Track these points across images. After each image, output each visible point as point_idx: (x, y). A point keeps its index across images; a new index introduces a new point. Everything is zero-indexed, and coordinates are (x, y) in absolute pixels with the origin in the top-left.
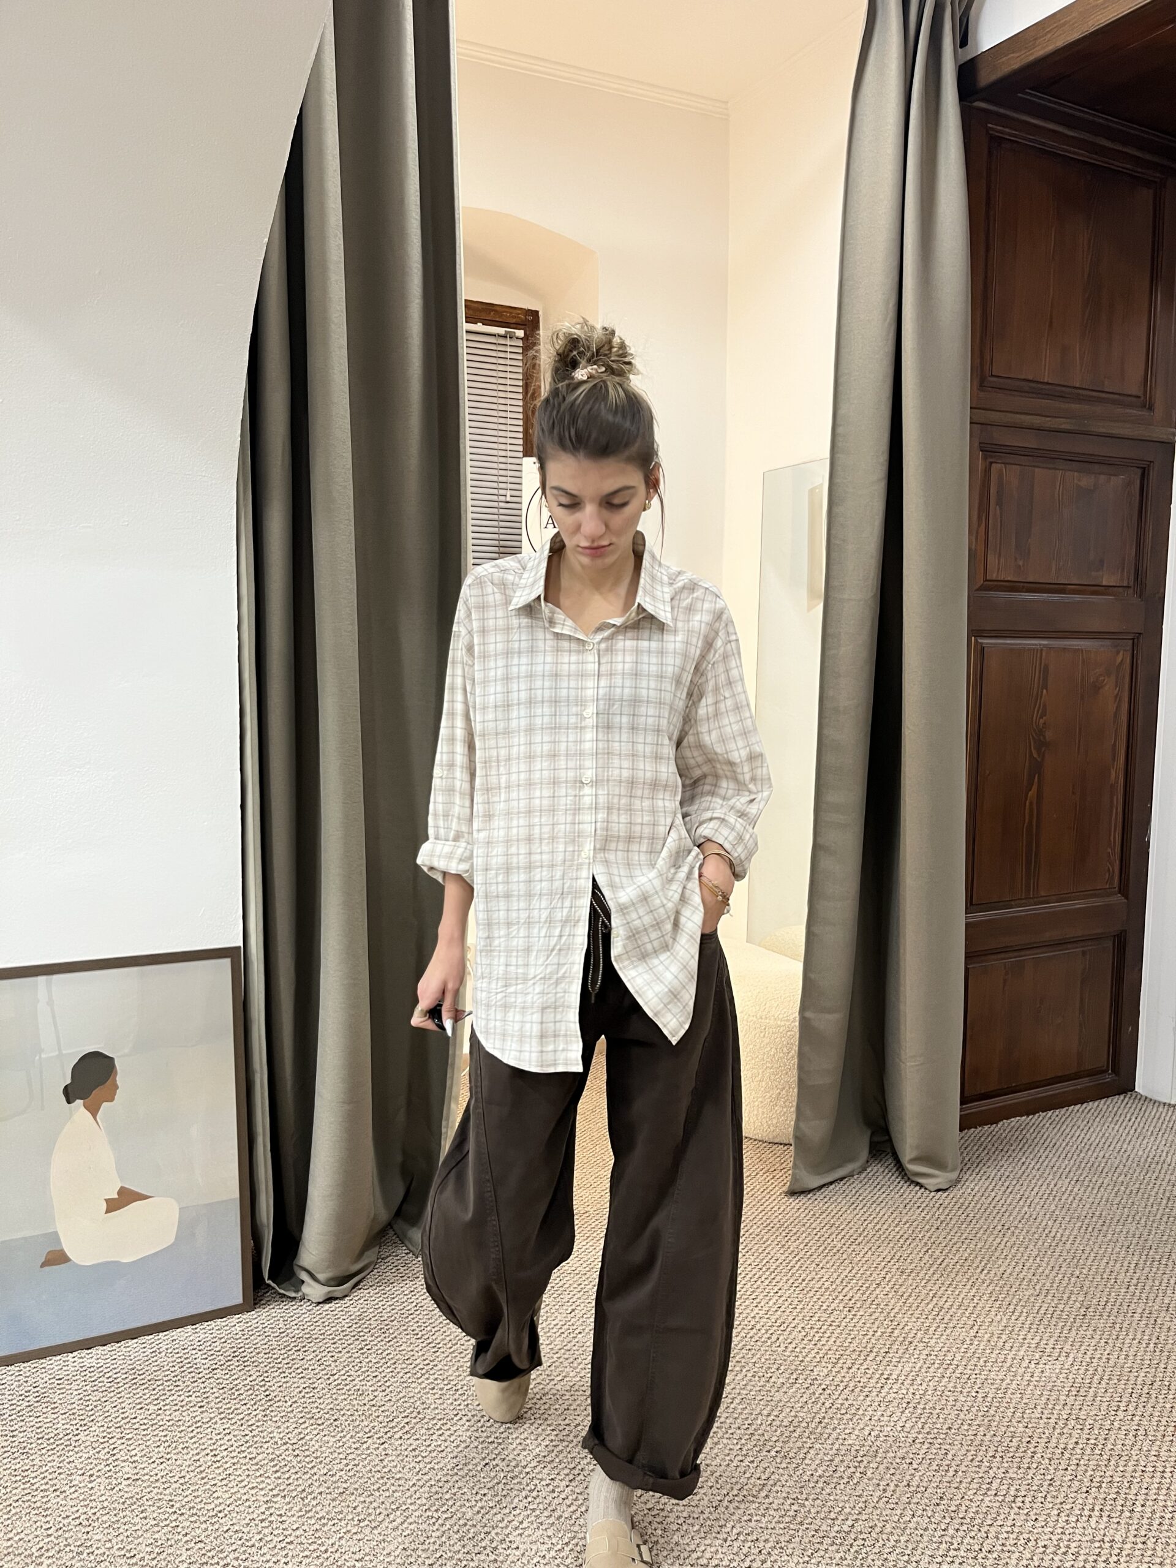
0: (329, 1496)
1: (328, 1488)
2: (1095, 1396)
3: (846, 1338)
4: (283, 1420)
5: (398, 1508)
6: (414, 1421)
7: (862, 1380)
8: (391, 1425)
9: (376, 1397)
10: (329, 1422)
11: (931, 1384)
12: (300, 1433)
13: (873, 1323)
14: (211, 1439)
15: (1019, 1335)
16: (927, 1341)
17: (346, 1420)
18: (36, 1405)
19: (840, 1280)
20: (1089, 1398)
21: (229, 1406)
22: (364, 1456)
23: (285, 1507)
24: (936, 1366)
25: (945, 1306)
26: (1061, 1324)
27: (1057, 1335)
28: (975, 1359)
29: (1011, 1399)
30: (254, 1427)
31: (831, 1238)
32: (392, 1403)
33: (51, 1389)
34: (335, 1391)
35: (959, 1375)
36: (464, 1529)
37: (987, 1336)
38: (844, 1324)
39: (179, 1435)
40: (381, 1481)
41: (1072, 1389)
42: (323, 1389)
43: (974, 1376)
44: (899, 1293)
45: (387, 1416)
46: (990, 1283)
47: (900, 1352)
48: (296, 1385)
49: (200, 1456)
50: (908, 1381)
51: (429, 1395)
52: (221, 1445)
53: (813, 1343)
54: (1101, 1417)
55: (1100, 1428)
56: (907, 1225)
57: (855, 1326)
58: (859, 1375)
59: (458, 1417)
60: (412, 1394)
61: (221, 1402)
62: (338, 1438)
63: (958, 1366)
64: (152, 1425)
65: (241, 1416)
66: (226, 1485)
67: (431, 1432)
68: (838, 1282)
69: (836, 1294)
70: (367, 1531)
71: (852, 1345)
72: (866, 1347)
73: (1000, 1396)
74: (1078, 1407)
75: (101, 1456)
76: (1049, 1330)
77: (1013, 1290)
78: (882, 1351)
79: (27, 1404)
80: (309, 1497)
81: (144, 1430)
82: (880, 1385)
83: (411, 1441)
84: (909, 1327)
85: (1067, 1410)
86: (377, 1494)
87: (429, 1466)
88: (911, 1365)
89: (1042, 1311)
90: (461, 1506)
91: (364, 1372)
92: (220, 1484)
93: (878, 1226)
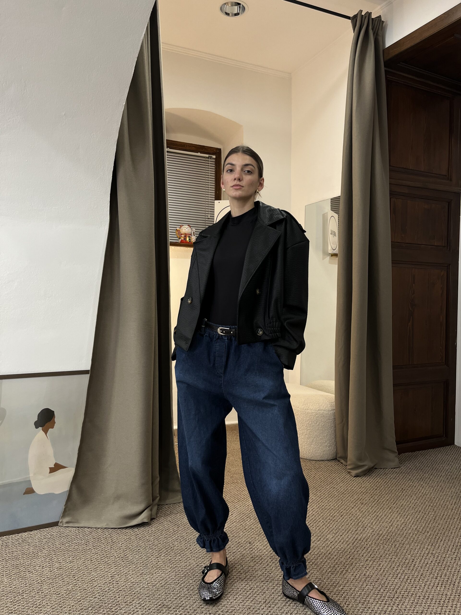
0: (136, 575)
1: (136, 572)
2: (439, 546)
3: (340, 525)
4: (119, 549)
5: (163, 579)
6: (169, 550)
7: (346, 539)
8: (160, 551)
9: (155, 542)
10: (136, 550)
11: (374, 541)
12: (125, 554)
13: (351, 521)
14: (90, 555)
15: (408, 526)
16: (372, 527)
17: (143, 550)
18: (21, 543)
19: (337, 506)
20: (437, 547)
21: (97, 544)
22: (150, 562)
23: (119, 578)
24: (376, 535)
25: (379, 515)
26: (425, 522)
27: (424, 525)
28: (391, 533)
29: (405, 547)
30: (107, 552)
31: (334, 492)
32: (161, 544)
33: (28, 538)
34: (138, 540)
35: (385, 539)
36: (189, 587)
37: (396, 526)
38: (339, 521)
39: (78, 554)
40: (157, 570)
41: (430, 544)
42: (134, 539)
43: (391, 539)
44: (361, 511)
45: (159, 549)
46: (397, 508)
47: (361, 531)
48: (123, 538)
49: (86, 561)
50: (365, 540)
51: (175, 542)
52: (94, 558)
53: (327, 527)
54: (441, 553)
55: (441, 557)
56: (364, 488)
57: (343, 521)
58: (345, 538)
59: (187, 549)
60: (169, 541)
61: (94, 543)
62: (140, 555)
63: (384, 535)
64: (67, 550)
65: (102, 548)
66: (96, 571)
67: (176, 554)
68: (336, 507)
69: (336, 510)
70: (151, 587)
71: (342, 528)
72: (348, 529)
73: (401, 545)
74: (432, 550)
75: (47, 560)
76: (420, 524)
77: (406, 510)
78: (354, 530)
79: (18, 543)
80: (128, 575)
81: (64, 552)
82: (353, 541)
83: (168, 557)
84: (365, 522)
85: (428, 550)
86: (155, 575)
87: (175, 566)
88: (366, 535)
89: (418, 517)
90: (188, 579)
91: (150, 534)
92: (93, 570)
93: (352, 489)
